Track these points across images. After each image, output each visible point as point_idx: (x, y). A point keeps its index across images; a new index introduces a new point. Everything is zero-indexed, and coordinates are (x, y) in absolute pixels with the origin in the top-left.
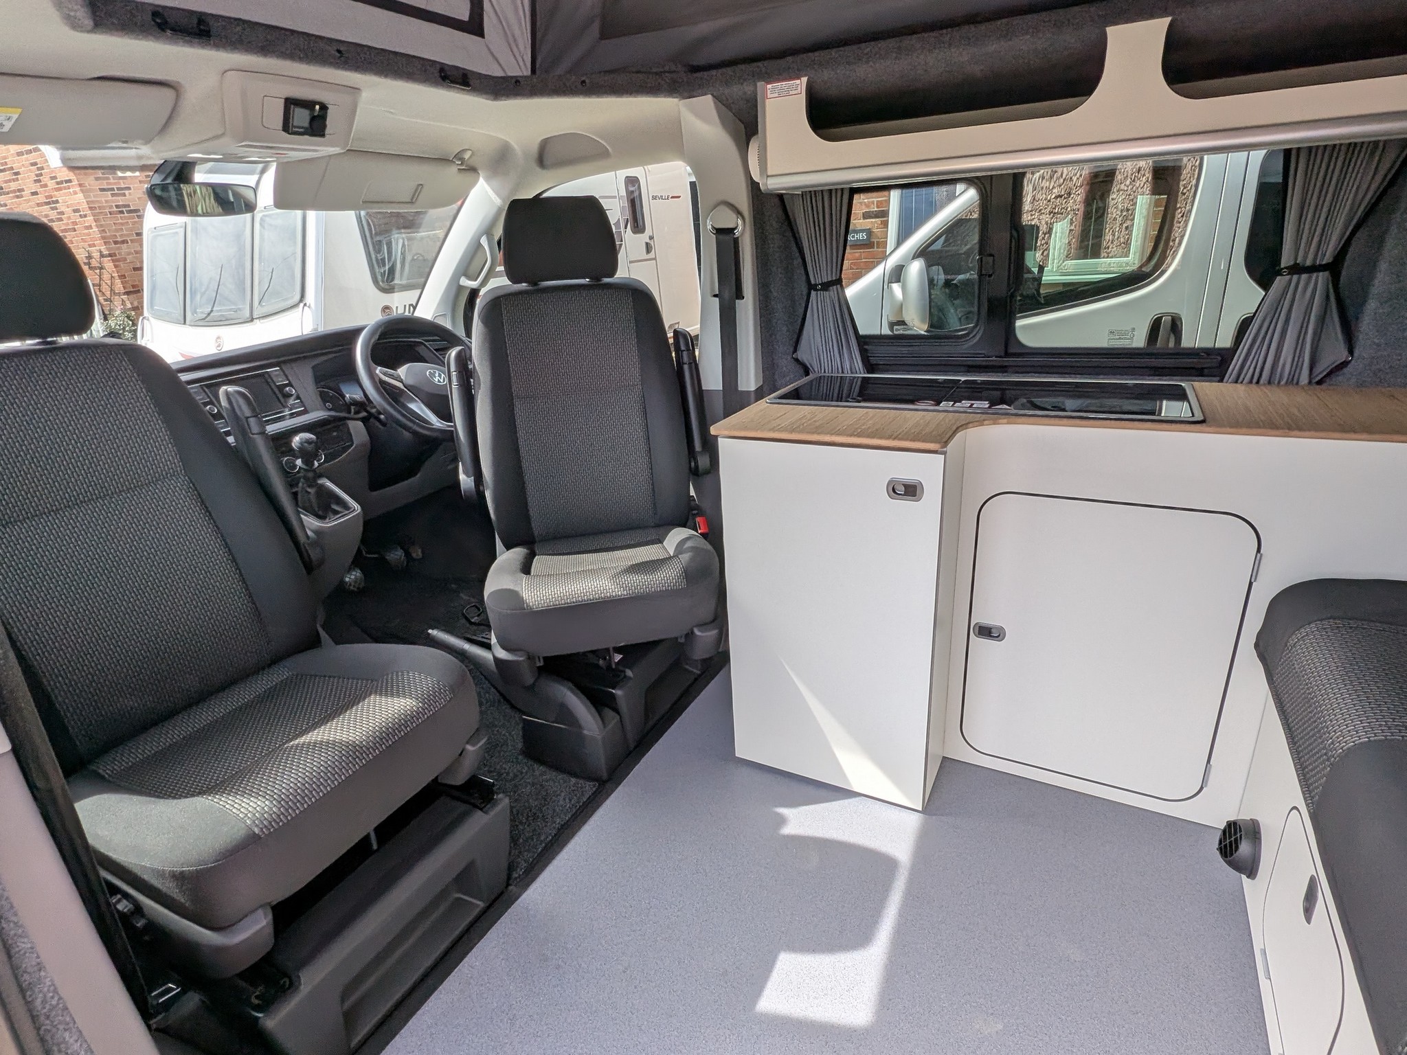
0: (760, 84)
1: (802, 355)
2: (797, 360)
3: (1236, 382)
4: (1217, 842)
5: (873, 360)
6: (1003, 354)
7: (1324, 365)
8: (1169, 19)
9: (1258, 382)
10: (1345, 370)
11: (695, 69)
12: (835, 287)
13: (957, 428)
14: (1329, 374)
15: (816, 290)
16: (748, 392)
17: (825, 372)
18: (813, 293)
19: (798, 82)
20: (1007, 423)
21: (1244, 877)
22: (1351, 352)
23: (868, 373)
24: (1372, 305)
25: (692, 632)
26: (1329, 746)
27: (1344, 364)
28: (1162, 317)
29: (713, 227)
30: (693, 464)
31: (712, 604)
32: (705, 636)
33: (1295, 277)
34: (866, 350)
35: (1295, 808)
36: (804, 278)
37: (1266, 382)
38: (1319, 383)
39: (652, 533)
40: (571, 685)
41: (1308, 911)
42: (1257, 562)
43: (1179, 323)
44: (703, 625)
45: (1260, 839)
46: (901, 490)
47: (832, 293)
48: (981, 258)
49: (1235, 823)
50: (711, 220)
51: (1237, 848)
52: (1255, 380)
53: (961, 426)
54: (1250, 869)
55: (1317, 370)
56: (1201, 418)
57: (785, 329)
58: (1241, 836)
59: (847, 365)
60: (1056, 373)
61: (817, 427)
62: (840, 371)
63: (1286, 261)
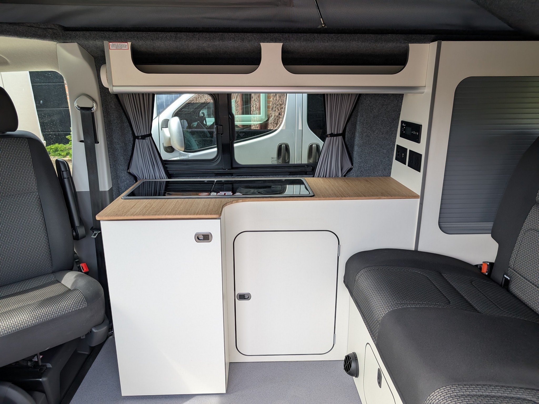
0: (106, 42)
1: (133, 170)
2: (130, 173)
3: (319, 177)
4: (343, 366)
5: (171, 172)
6: (230, 168)
7: (345, 170)
8: (282, 44)
9: (326, 177)
10: (351, 171)
11: (67, 29)
12: (148, 138)
13: (223, 206)
14: (347, 173)
15: (138, 139)
16: (105, 192)
17: (146, 179)
18: (137, 140)
19: (126, 44)
20: (242, 202)
21: (354, 377)
22: (352, 164)
23: (169, 178)
24: (356, 148)
25: (91, 331)
26: (377, 316)
27: (351, 169)
28: (282, 145)
29: (78, 107)
30: (74, 234)
31: (103, 312)
32: (100, 332)
33: (332, 138)
34: (167, 168)
35: (368, 343)
36: (131, 132)
37: (328, 177)
38: (345, 176)
39: (52, 278)
40: (10, 384)
41: (380, 383)
42: (339, 248)
43: (288, 148)
44: (97, 326)
45: (357, 360)
46: (201, 237)
47: (147, 140)
48: (217, 126)
49: (348, 356)
50: (77, 102)
51: (351, 366)
52: (325, 176)
53: (224, 205)
54: (356, 374)
55: (344, 170)
56: (313, 195)
57: (122, 157)
58: (351, 361)
59: (158, 175)
60: (254, 175)
61: (156, 211)
62: (154, 178)
63: (329, 132)
